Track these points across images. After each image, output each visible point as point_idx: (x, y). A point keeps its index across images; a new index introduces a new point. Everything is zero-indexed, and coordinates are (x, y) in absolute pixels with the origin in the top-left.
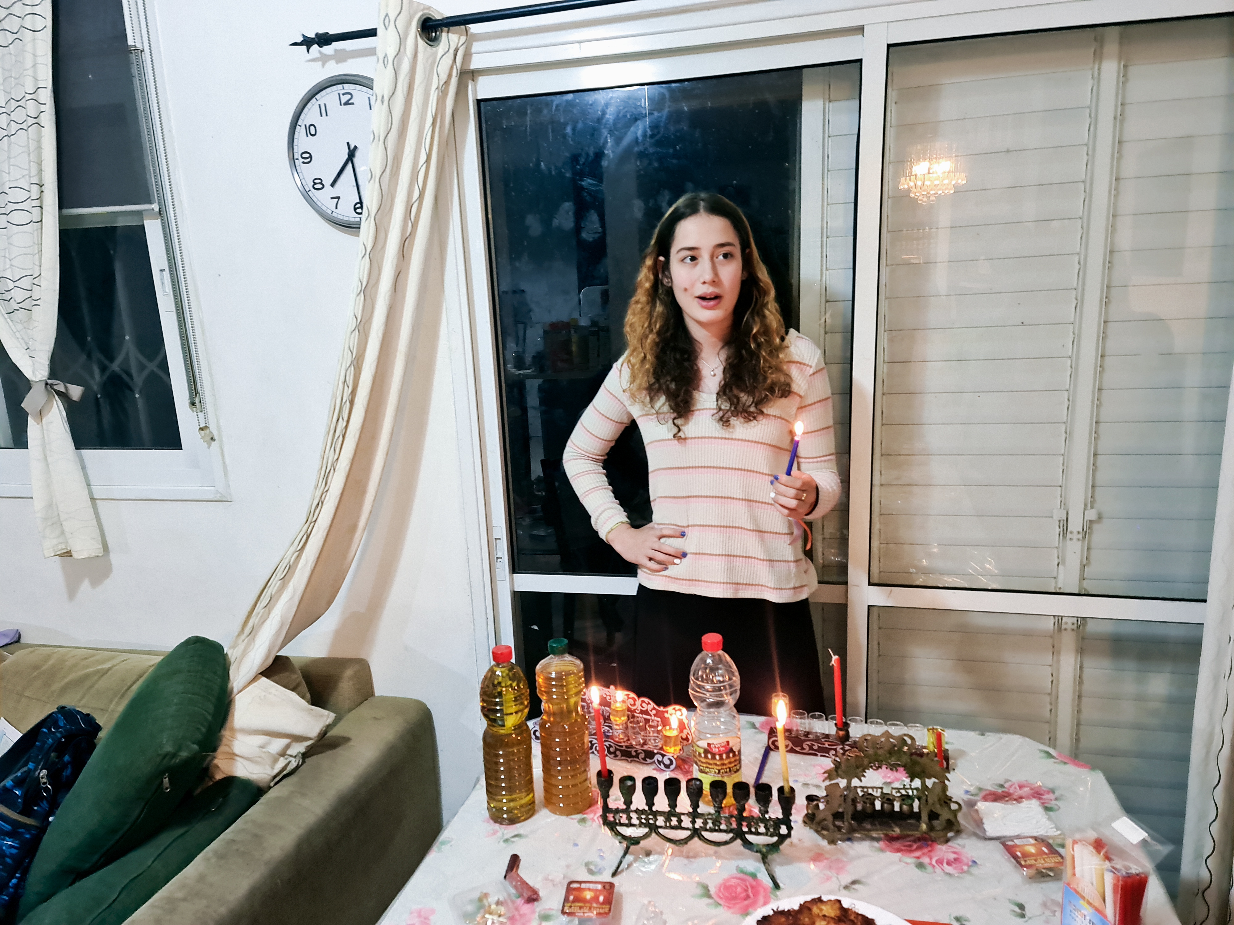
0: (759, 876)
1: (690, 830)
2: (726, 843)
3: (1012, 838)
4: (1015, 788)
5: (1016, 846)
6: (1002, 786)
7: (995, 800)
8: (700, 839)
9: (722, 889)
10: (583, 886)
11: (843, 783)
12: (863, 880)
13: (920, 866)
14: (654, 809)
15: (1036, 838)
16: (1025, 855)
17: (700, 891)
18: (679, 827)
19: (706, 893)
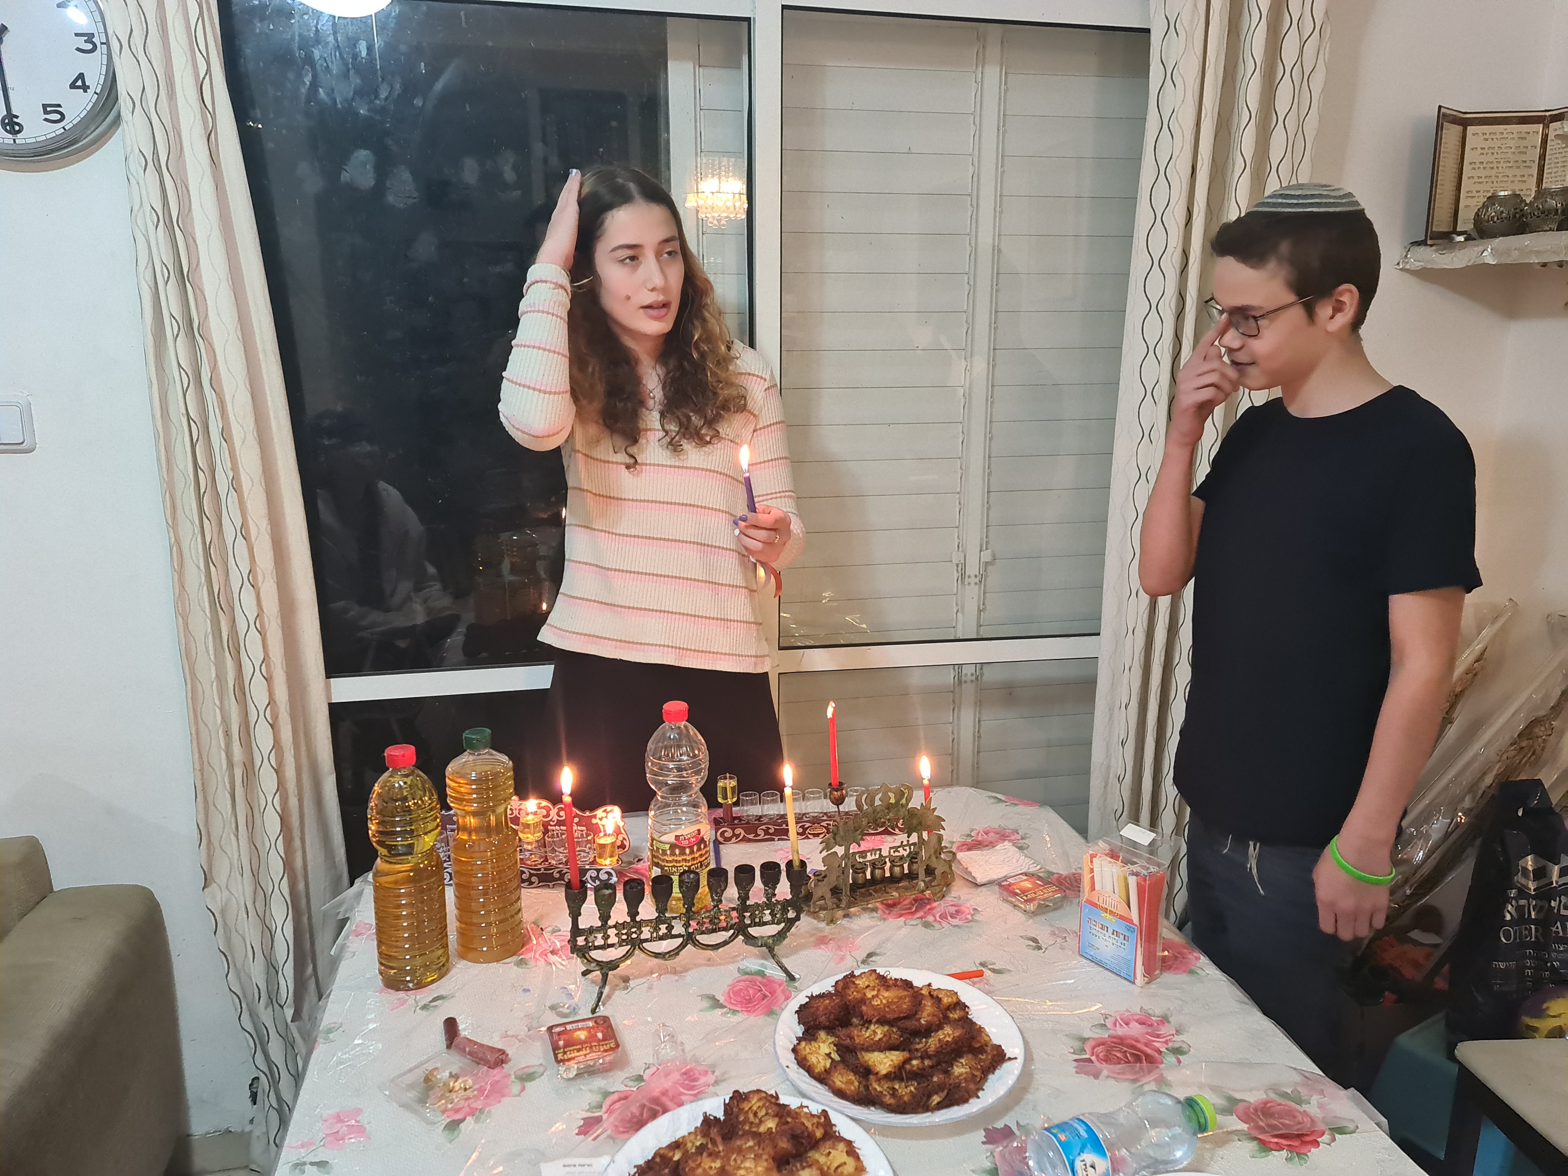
0: (768, 972)
1: (683, 936)
2: (725, 943)
3: (1006, 878)
4: (982, 835)
5: (1010, 885)
6: (969, 836)
7: (969, 849)
8: (695, 945)
9: (732, 996)
10: (569, 1027)
11: (840, 850)
12: (878, 951)
13: (927, 925)
14: (638, 919)
15: (1026, 874)
16: (1024, 891)
17: (706, 1004)
18: (669, 936)
19: (716, 1004)
